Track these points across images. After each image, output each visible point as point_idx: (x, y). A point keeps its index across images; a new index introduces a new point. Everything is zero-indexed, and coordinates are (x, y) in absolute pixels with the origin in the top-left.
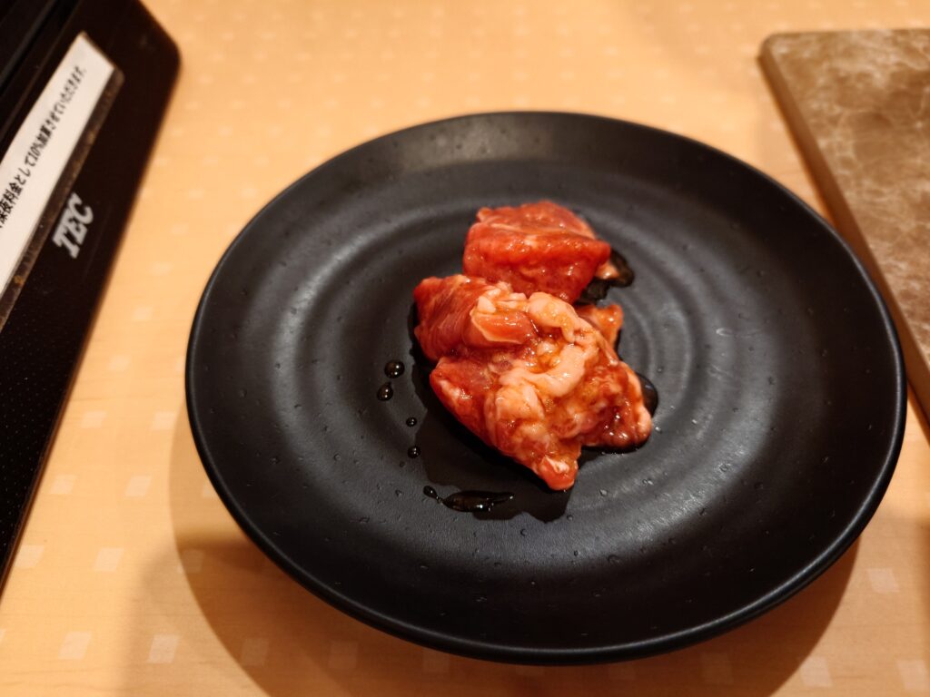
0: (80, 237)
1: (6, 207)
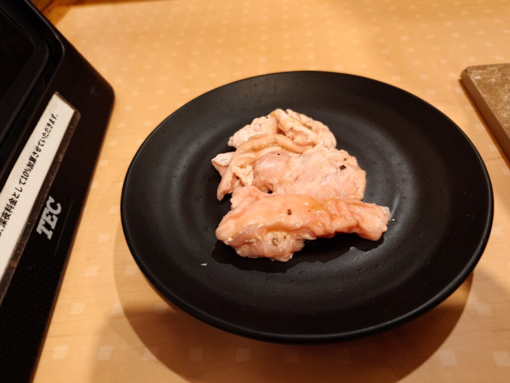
0: (53, 225)
1: (6, 216)
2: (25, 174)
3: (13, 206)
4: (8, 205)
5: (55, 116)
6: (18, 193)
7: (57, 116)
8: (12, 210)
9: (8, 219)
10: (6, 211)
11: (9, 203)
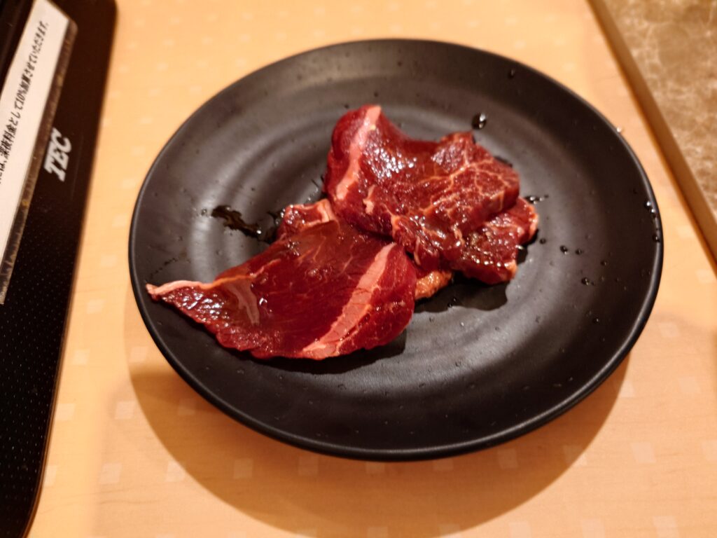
0: (64, 163)
1: (6, 145)
2: (20, 97)
3: (12, 134)
4: (6, 132)
5: (44, 23)
6: (15, 119)
7: (47, 24)
8: (12, 139)
9: (9, 149)
10: (6, 140)
11: (7, 130)
